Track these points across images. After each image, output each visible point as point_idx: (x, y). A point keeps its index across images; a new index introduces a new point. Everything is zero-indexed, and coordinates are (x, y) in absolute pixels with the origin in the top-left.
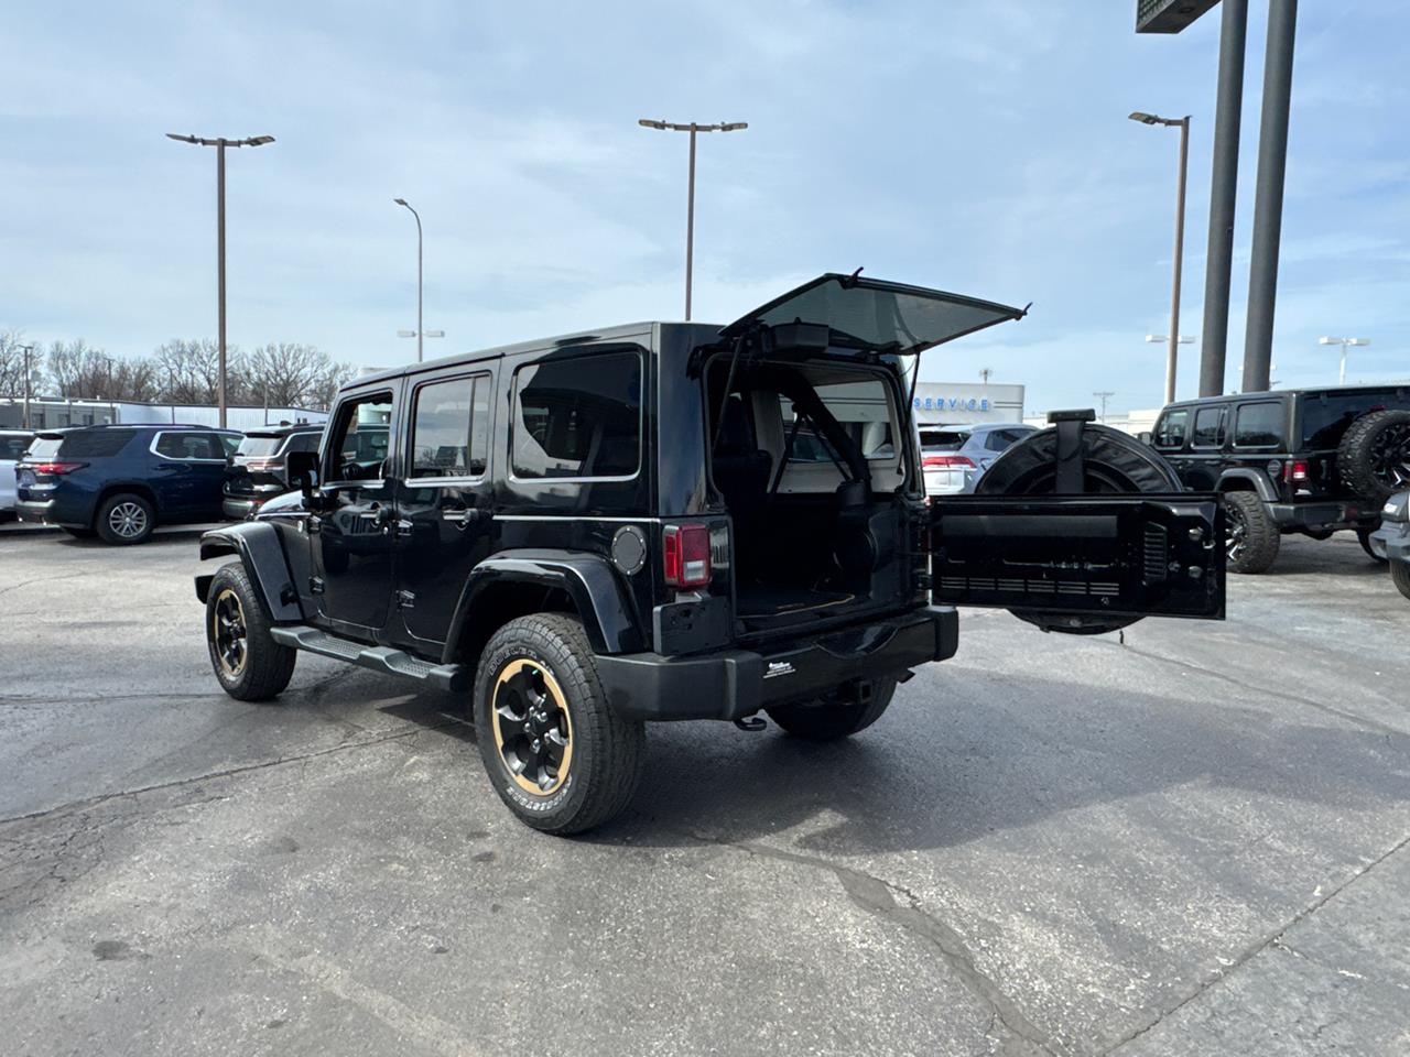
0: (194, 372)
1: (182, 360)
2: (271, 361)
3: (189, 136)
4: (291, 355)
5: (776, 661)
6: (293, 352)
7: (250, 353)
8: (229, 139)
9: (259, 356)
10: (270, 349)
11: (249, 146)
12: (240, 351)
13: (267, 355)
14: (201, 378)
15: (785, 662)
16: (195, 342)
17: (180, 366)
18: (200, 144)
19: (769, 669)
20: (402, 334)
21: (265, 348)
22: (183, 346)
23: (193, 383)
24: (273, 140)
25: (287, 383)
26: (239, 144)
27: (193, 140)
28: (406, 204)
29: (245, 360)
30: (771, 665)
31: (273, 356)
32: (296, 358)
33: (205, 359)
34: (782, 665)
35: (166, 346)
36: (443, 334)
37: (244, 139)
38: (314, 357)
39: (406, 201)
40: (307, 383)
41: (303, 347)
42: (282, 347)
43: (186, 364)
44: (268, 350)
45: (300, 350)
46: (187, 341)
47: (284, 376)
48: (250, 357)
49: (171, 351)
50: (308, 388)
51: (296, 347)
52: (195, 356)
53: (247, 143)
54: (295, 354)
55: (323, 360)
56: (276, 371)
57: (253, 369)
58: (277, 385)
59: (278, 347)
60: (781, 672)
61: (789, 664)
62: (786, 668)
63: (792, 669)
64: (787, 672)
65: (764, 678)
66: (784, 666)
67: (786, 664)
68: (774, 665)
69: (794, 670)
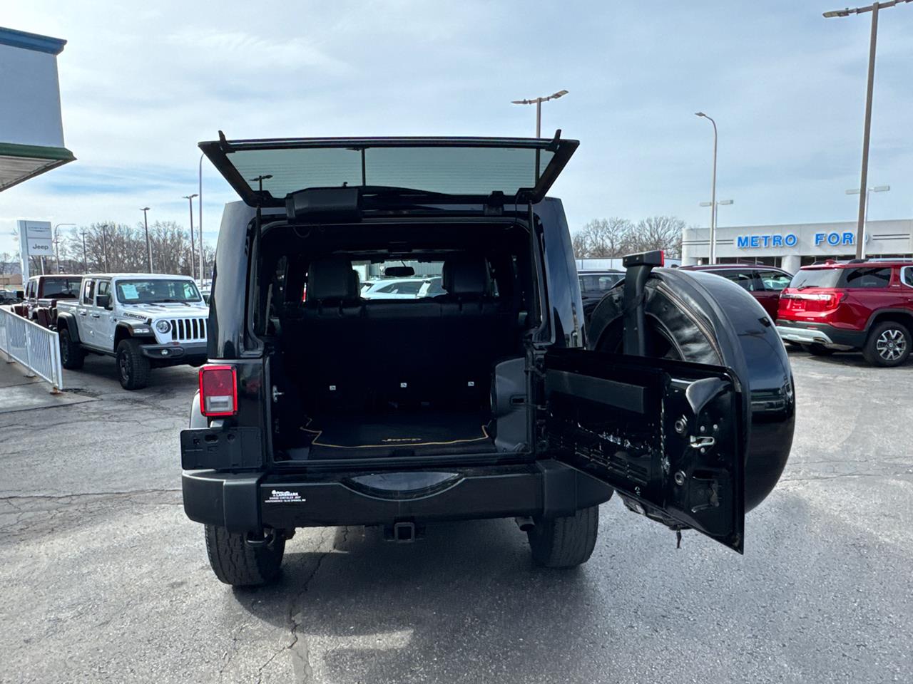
0: (604, 238)
1: (598, 232)
2: (648, 228)
3: (523, 100)
4: (661, 223)
5: (278, 489)
6: (663, 221)
7: (636, 224)
8: (543, 97)
9: (642, 225)
10: (649, 221)
11: (553, 99)
12: (631, 223)
13: (647, 225)
14: (608, 242)
15: (291, 492)
16: (605, 219)
17: (596, 235)
18: (528, 104)
19: (272, 496)
20: (703, 205)
21: (645, 220)
22: (598, 223)
23: (603, 244)
24: (567, 92)
26: (548, 99)
27: (525, 102)
28: (704, 115)
29: (634, 229)
30: (274, 492)
31: (650, 225)
32: (664, 225)
33: (611, 230)
34: (287, 493)
35: (590, 223)
36: (732, 202)
37: (550, 95)
38: (676, 224)
39: (703, 113)
40: (671, 240)
41: (669, 218)
42: (656, 219)
43: (599, 234)
44: (647, 222)
45: (667, 220)
46: (601, 220)
47: (656, 236)
48: (637, 226)
49: (592, 227)
50: (672, 244)
51: (664, 218)
52: (605, 228)
53: (553, 97)
54: (664, 222)
55: (682, 225)
56: (651, 234)
57: (638, 234)
58: (651, 244)
59: (653, 220)
60: (287, 499)
61: (297, 494)
62: (294, 497)
63: (301, 499)
64: (295, 500)
65: (266, 501)
66: (291, 494)
67: (294, 494)
68: (278, 492)
69: (304, 500)
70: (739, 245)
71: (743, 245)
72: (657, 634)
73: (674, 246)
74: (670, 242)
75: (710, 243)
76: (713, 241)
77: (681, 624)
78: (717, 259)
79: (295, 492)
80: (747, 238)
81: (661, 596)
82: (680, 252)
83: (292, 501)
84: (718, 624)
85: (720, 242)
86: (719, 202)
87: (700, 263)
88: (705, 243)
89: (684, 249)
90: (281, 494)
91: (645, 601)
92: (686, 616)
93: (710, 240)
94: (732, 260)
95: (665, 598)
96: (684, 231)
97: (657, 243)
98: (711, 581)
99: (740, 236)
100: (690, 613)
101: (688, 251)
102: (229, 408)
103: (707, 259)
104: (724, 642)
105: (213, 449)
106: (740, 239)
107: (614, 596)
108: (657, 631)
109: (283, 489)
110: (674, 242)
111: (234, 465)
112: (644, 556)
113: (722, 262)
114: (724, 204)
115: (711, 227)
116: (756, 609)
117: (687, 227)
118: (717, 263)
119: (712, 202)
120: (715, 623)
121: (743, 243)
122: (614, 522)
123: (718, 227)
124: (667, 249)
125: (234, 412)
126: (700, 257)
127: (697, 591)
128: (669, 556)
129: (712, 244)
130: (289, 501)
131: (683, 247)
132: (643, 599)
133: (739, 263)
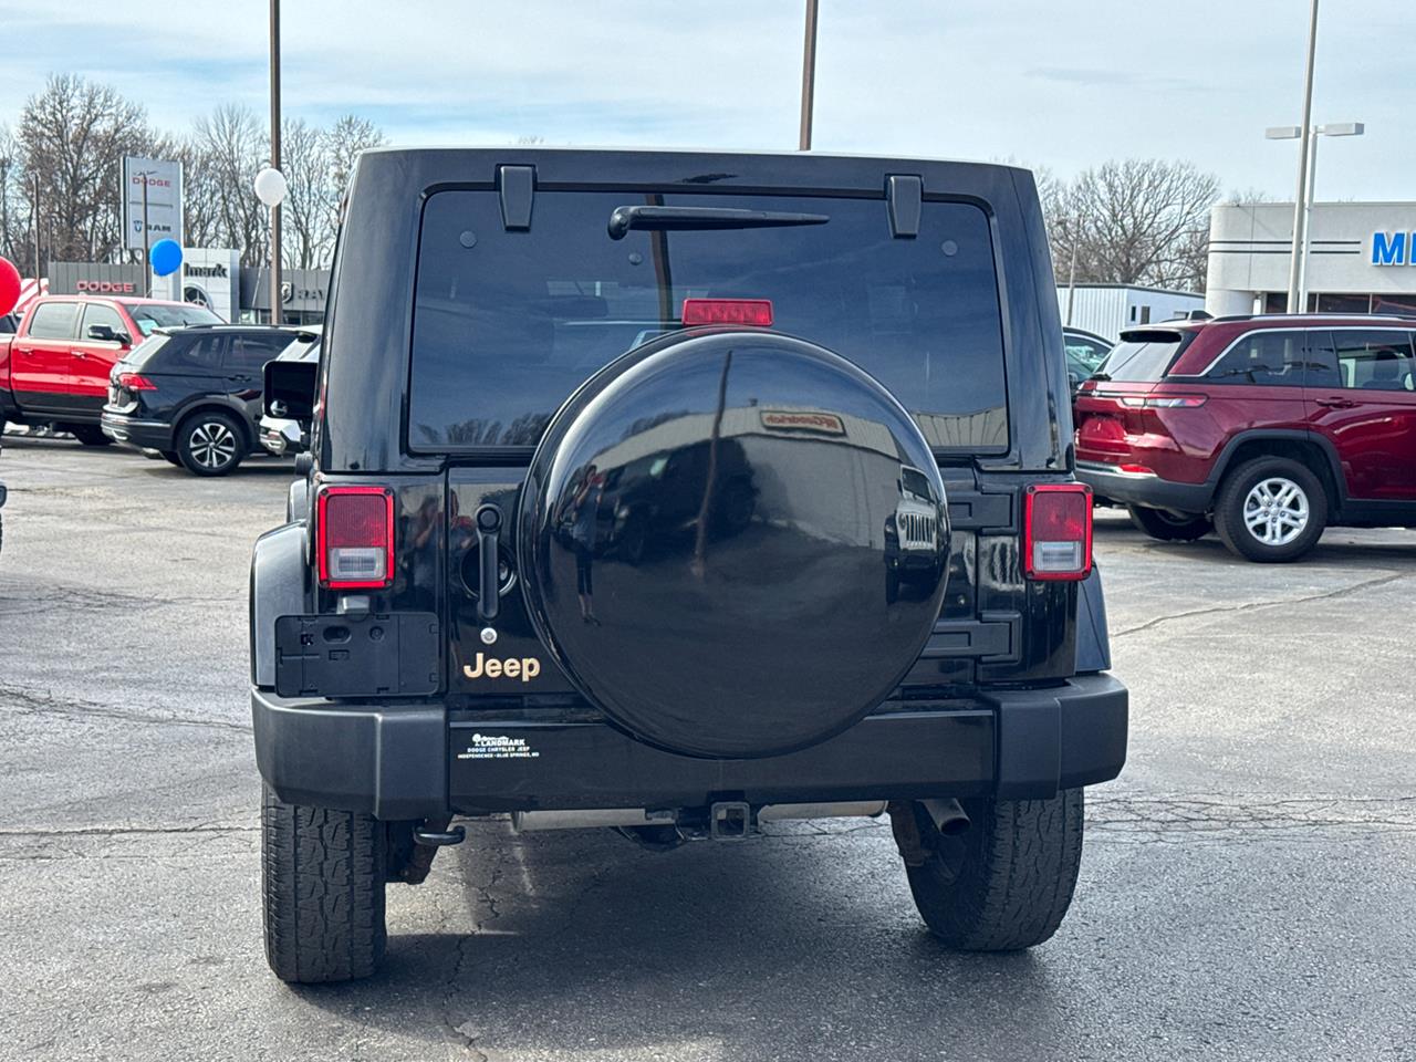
2: (1106, 197)
4: (1146, 182)
5: (485, 732)
6: (1148, 176)
7: (1072, 180)
9: (1087, 186)
10: (1108, 173)
13: (1102, 186)
15: (512, 737)
19: (472, 745)
20: (1276, 135)
21: (1097, 171)
25: (1132, 241)
29: (1060, 196)
30: (477, 738)
31: (1110, 186)
32: (1153, 188)
34: (503, 740)
36: (1360, 129)
38: (1189, 185)
40: (1174, 235)
41: (1170, 167)
42: (1129, 167)
44: (1103, 175)
45: (1164, 174)
47: (1128, 221)
48: (1070, 186)
50: (1174, 245)
51: (1154, 169)
54: (1153, 181)
55: (1206, 190)
56: (1114, 215)
57: (1074, 214)
58: (1114, 245)
59: (1121, 169)
60: (502, 753)
61: (522, 742)
62: (516, 747)
63: (530, 752)
64: (517, 755)
65: (460, 756)
66: (511, 743)
67: (516, 742)
68: (485, 738)
69: (535, 754)
70: (1376, 259)
71: (1388, 258)
72: (1208, 1046)
73: (1182, 252)
74: (1169, 240)
75: (1293, 248)
76: (1300, 243)
77: (1256, 1034)
78: (1312, 296)
79: (519, 738)
80: (1400, 237)
81: (1209, 997)
82: (1201, 273)
83: (512, 755)
84: (1326, 1034)
85: (1324, 248)
86: (1322, 127)
87: (1258, 307)
88: (1278, 248)
89: (1214, 263)
90: (490, 741)
91: (1178, 1004)
92: (1264, 1023)
93: (1294, 240)
94: (1356, 302)
95: (1220, 1000)
96: (1214, 208)
97: (1131, 241)
98: (1311, 977)
99: (1382, 231)
100: (1271, 1019)
101: (1225, 270)
102: (378, 572)
103: (1284, 296)
104: (1339, 1056)
105: (339, 655)
106: (1379, 239)
107: (1115, 997)
108: (1209, 1043)
109: (496, 732)
110: (1183, 240)
111: (379, 690)
112: (1167, 939)
113: (1323, 309)
114: (1337, 133)
115: (1295, 200)
116: (1401, 1015)
117: (1225, 199)
118: (1311, 308)
119: (1301, 124)
120: (1322, 1033)
121: (1387, 251)
122: (1094, 886)
123: (1316, 200)
124: (1158, 262)
125: (385, 581)
126: (1259, 288)
127: (1283, 992)
128: (1221, 940)
129: (1299, 252)
130: (506, 755)
131: (1211, 256)
132: (1175, 1002)
133: (1375, 313)
